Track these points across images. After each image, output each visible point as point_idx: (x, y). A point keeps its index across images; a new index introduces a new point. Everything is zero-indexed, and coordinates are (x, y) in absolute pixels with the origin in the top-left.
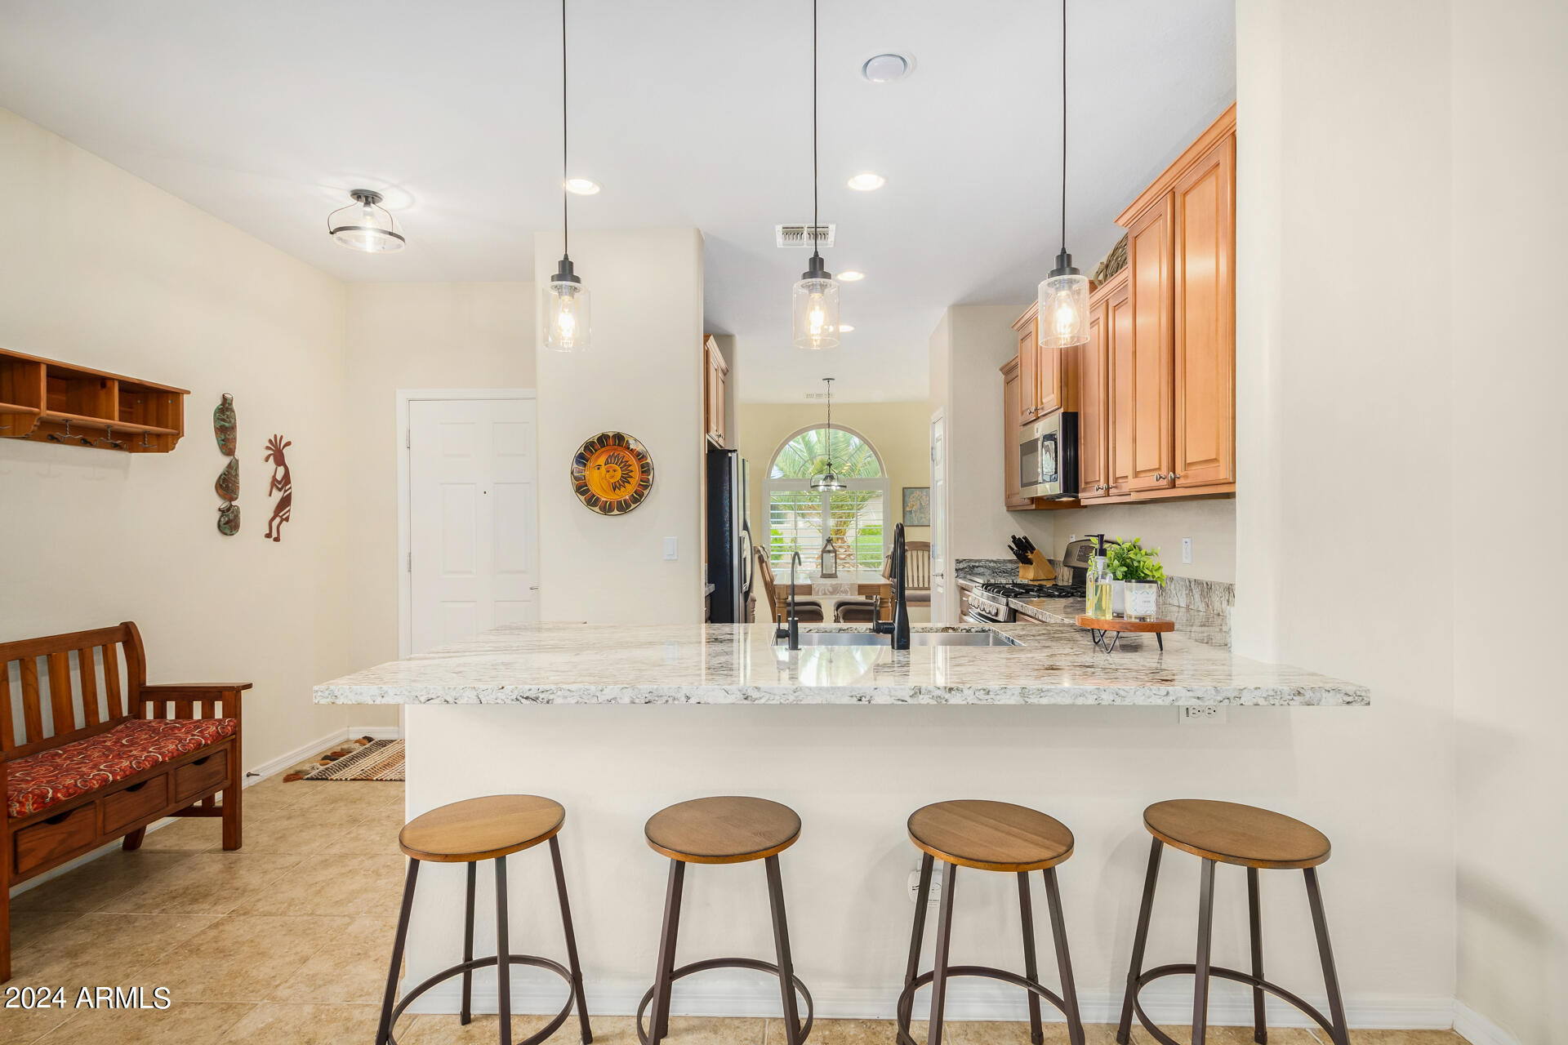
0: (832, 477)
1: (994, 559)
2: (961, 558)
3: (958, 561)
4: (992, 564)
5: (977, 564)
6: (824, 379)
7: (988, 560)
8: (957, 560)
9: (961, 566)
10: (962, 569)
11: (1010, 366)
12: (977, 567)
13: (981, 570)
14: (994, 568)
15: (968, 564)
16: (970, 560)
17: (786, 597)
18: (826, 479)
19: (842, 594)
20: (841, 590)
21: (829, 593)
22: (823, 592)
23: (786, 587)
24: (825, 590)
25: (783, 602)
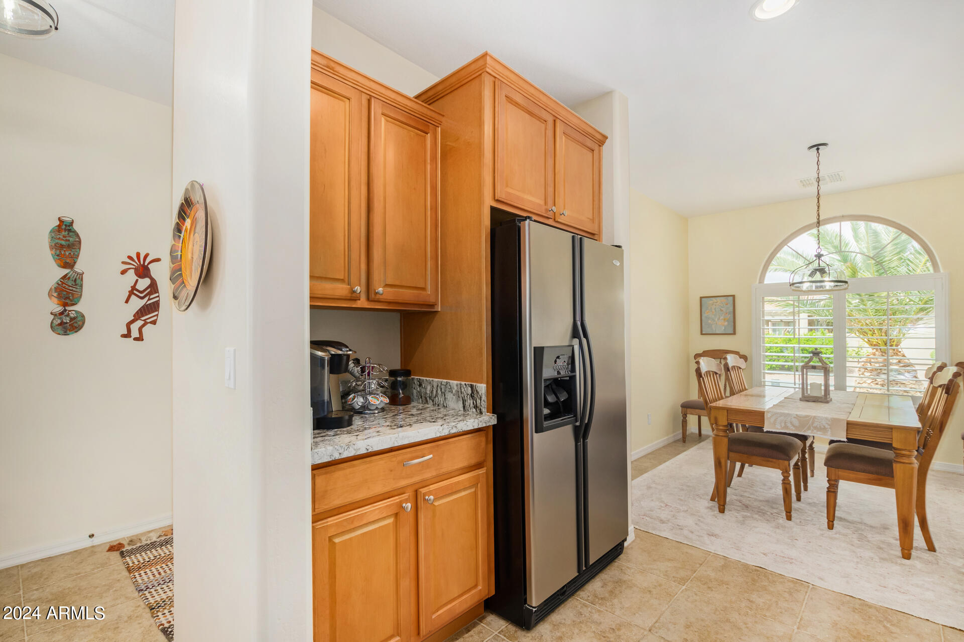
0: (824, 272)
17: (726, 424)
18: (812, 274)
19: (817, 431)
20: (815, 425)
21: (794, 428)
22: (783, 425)
23: (726, 411)
24: (786, 423)
25: (722, 430)
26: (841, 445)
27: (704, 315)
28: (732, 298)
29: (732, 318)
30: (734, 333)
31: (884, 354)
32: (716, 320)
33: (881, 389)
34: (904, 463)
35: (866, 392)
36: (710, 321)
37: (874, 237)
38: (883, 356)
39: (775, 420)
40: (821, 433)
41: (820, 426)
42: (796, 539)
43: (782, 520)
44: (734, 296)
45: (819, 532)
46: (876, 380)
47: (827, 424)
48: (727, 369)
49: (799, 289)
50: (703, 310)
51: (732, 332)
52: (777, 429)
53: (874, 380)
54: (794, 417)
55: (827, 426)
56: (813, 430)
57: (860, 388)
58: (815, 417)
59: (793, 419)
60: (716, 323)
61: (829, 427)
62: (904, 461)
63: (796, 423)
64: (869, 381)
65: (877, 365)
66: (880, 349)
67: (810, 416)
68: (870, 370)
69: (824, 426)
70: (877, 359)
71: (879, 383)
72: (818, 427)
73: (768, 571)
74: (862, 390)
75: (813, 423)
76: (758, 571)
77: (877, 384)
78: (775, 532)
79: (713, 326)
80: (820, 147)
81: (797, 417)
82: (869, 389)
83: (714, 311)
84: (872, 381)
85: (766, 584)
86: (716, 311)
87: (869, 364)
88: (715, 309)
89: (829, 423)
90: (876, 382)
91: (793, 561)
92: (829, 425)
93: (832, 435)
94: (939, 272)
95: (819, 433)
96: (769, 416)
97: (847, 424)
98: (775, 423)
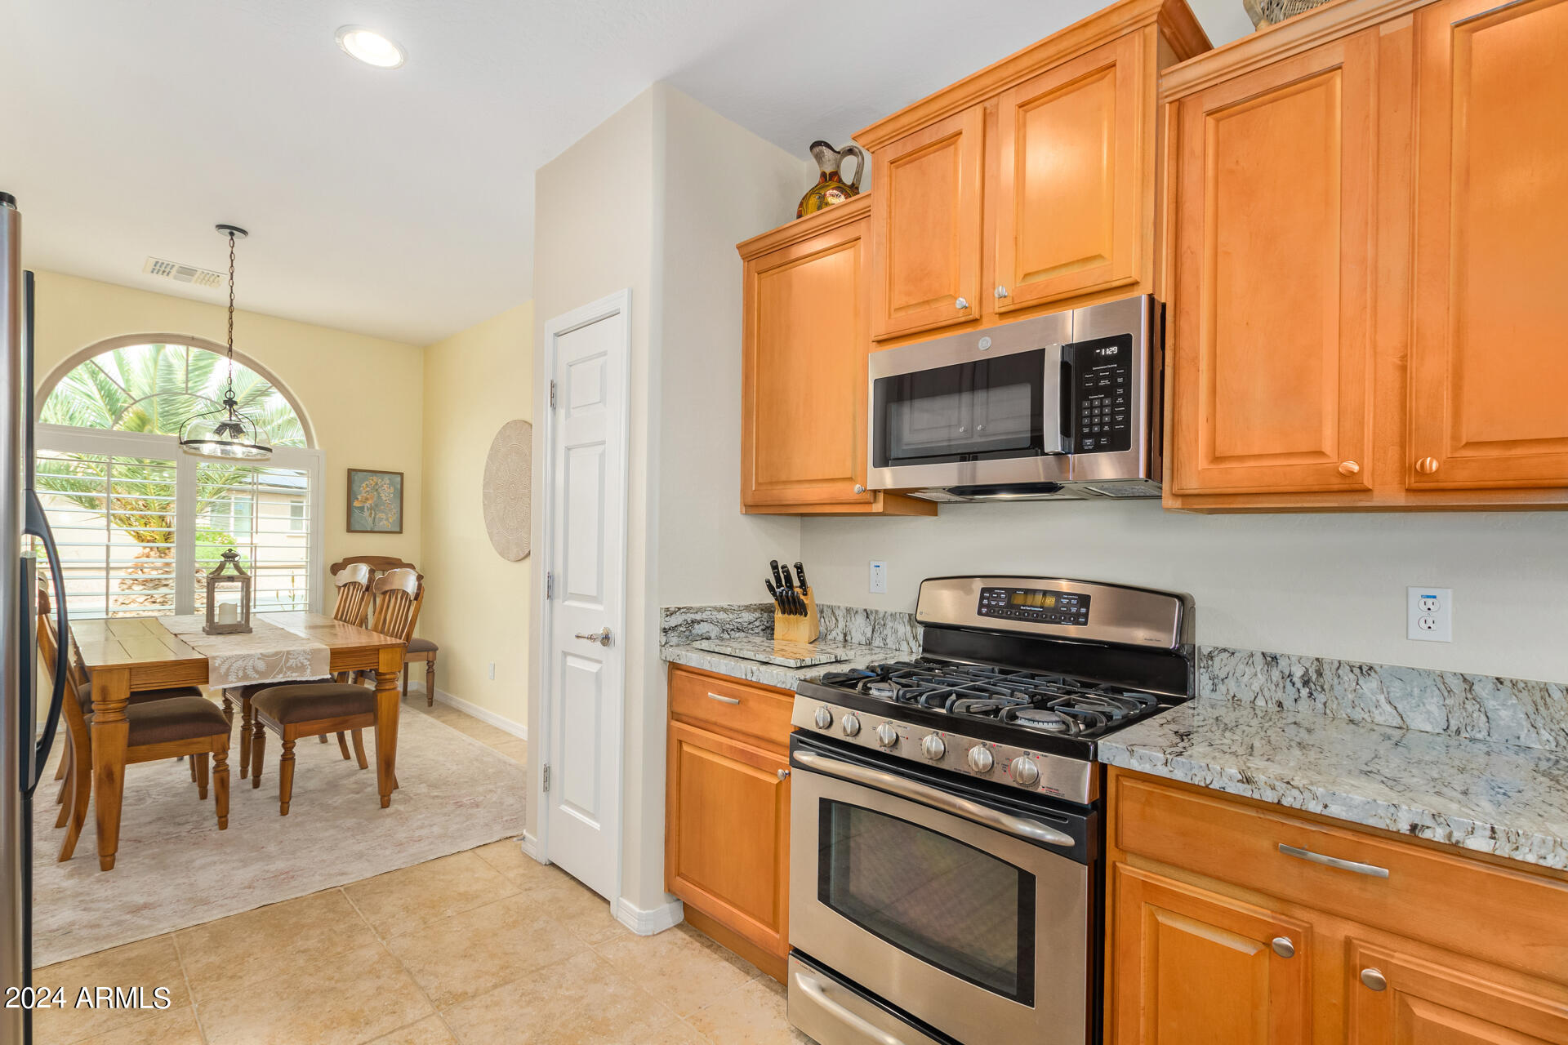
0: (236, 429)
1: (725, 605)
2: (673, 606)
3: (669, 613)
4: (722, 616)
5: (698, 617)
6: (221, 227)
7: (715, 608)
8: (667, 609)
9: (674, 621)
10: (674, 629)
11: (778, 237)
12: (699, 623)
13: (700, 629)
14: (724, 623)
15: (684, 617)
16: (689, 609)
17: (128, 695)
18: (220, 430)
19: (292, 673)
20: (288, 664)
21: (257, 677)
22: (240, 674)
23: (127, 672)
24: (245, 670)
25: (115, 710)
26: (277, 690)
31: (163, 555)
33: (159, 611)
34: (389, 690)
35: (137, 616)
37: (167, 372)
38: (161, 557)
39: (228, 669)
40: (297, 674)
41: (296, 665)
42: (263, 848)
43: (216, 834)
45: (277, 826)
46: (152, 597)
47: (305, 659)
49: (197, 452)
52: (232, 682)
53: (149, 597)
54: (258, 659)
55: (306, 662)
56: (285, 673)
57: (125, 612)
58: (288, 653)
59: (257, 662)
61: (308, 663)
62: (387, 687)
63: (261, 665)
64: (142, 599)
65: (154, 572)
66: (158, 548)
67: (281, 652)
68: (144, 581)
69: (302, 664)
70: (153, 563)
71: (158, 601)
72: (293, 665)
73: (279, 904)
74: (128, 615)
75: (287, 661)
76: (265, 912)
77: (154, 602)
78: (225, 853)
80: (235, 232)
81: (263, 657)
82: (141, 612)
84: (146, 597)
85: (294, 920)
87: (140, 572)
89: (309, 657)
90: (153, 600)
91: (291, 874)
92: (308, 660)
93: (313, 674)
94: (314, 447)
95: (294, 674)
96: (217, 665)
97: (332, 653)
98: (227, 674)
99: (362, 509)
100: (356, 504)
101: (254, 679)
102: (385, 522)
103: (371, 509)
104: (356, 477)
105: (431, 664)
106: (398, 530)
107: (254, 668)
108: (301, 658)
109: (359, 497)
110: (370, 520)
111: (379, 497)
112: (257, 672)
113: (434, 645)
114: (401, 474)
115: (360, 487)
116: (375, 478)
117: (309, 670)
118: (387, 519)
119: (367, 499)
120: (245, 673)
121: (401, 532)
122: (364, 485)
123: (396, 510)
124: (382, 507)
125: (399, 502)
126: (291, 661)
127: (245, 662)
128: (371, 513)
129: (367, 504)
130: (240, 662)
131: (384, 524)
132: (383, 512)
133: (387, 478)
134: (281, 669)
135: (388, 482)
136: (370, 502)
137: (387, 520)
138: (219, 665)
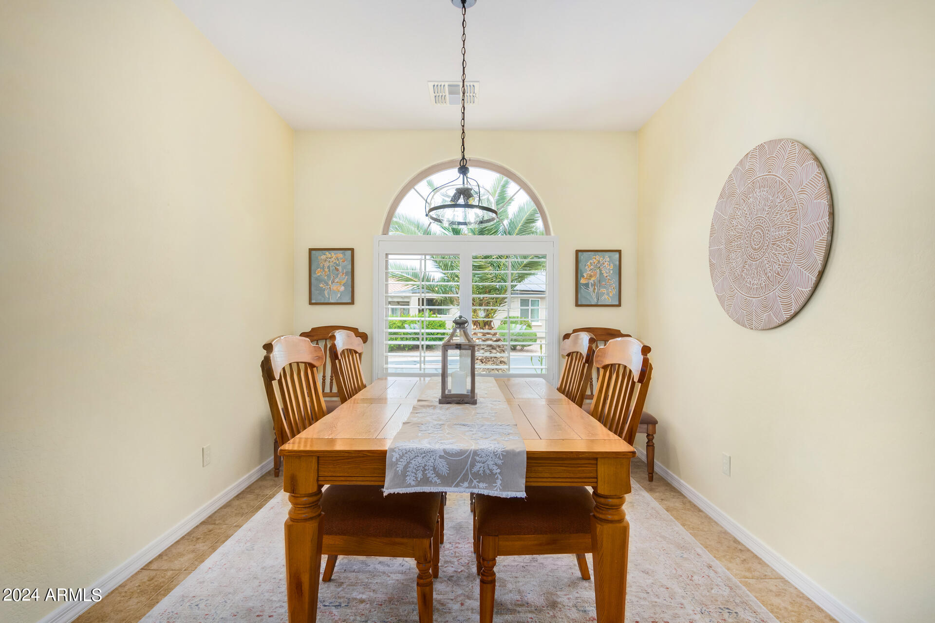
19: (479, 482)
20: (475, 470)
21: (438, 481)
22: (420, 475)
24: (425, 470)
27: (313, 276)
28: (350, 252)
29: (350, 281)
30: (352, 303)
32: (330, 283)
36: (321, 285)
39: (406, 467)
40: (485, 485)
41: (484, 472)
44: (352, 250)
47: (496, 464)
48: (334, 355)
50: (312, 268)
51: (350, 301)
52: (409, 486)
54: (441, 457)
55: (496, 469)
56: (471, 482)
58: (474, 454)
59: (439, 460)
60: (330, 288)
61: (499, 471)
63: (444, 466)
67: (467, 452)
69: (491, 471)
72: (481, 472)
75: (473, 465)
79: (326, 293)
81: (446, 455)
83: (327, 270)
86: (329, 271)
88: (329, 267)
89: (500, 462)
92: (499, 466)
93: (505, 488)
94: (550, 234)
95: (481, 485)
96: (394, 460)
97: (528, 458)
98: (404, 474)
99: (587, 285)
100: (583, 281)
101: (435, 484)
102: (606, 297)
103: (594, 285)
104: (582, 257)
105: (651, 437)
106: (617, 303)
107: (434, 469)
108: (490, 463)
109: (585, 275)
110: (594, 296)
111: (601, 274)
112: (438, 475)
113: (654, 418)
114: (619, 252)
115: (585, 265)
116: (598, 257)
117: (499, 482)
118: (608, 294)
119: (591, 276)
120: (424, 475)
121: (619, 305)
122: (589, 264)
123: (614, 283)
124: (604, 283)
125: (618, 276)
126: (479, 465)
127: (426, 458)
128: (595, 289)
129: (591, 281)
130: (419, 459)
131: (607, 299)
132: (605, 287)
133: (607, 255)
134: (466, 475)
135: (608, 259)
136: (593, 279)
137: (608, 296)
138: (397, 460)
